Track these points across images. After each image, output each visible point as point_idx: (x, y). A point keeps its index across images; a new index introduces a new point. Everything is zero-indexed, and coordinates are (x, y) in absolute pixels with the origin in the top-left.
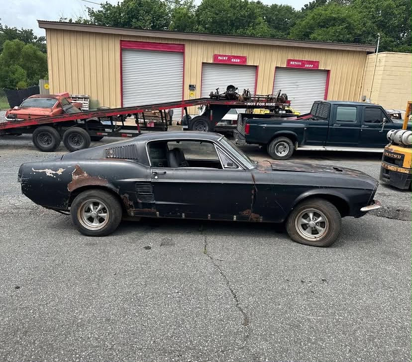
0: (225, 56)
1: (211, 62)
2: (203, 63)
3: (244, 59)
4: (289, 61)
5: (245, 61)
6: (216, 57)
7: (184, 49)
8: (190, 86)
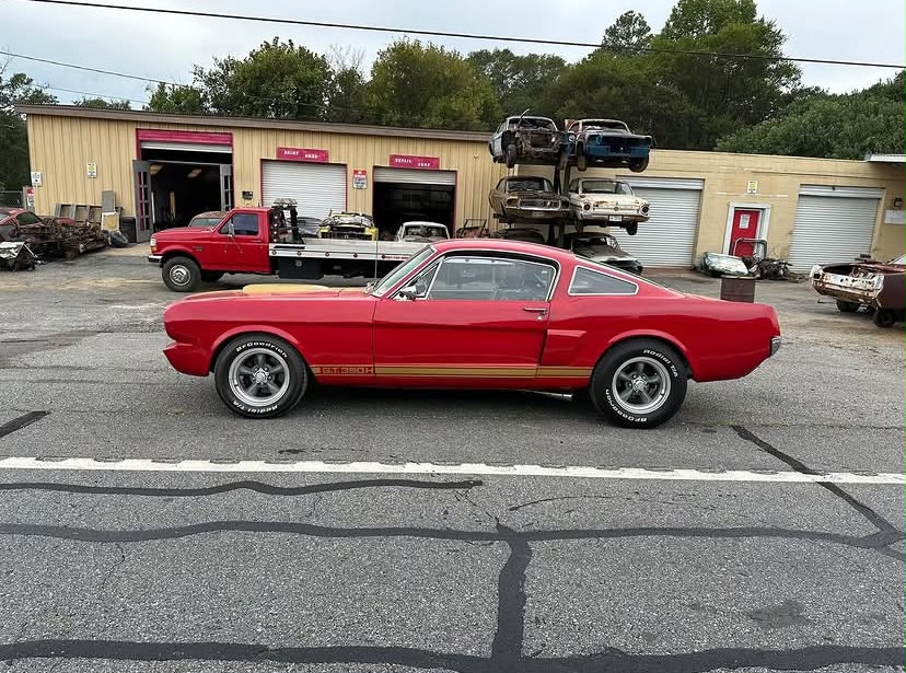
0: (296, 150)
1: (275, 158)
2: (262, 160)
3: (324, 154)
4: (393, 158)
5: (327, 156)
6: (280, 151)
7: (231, 141)
8: (244, 193)
